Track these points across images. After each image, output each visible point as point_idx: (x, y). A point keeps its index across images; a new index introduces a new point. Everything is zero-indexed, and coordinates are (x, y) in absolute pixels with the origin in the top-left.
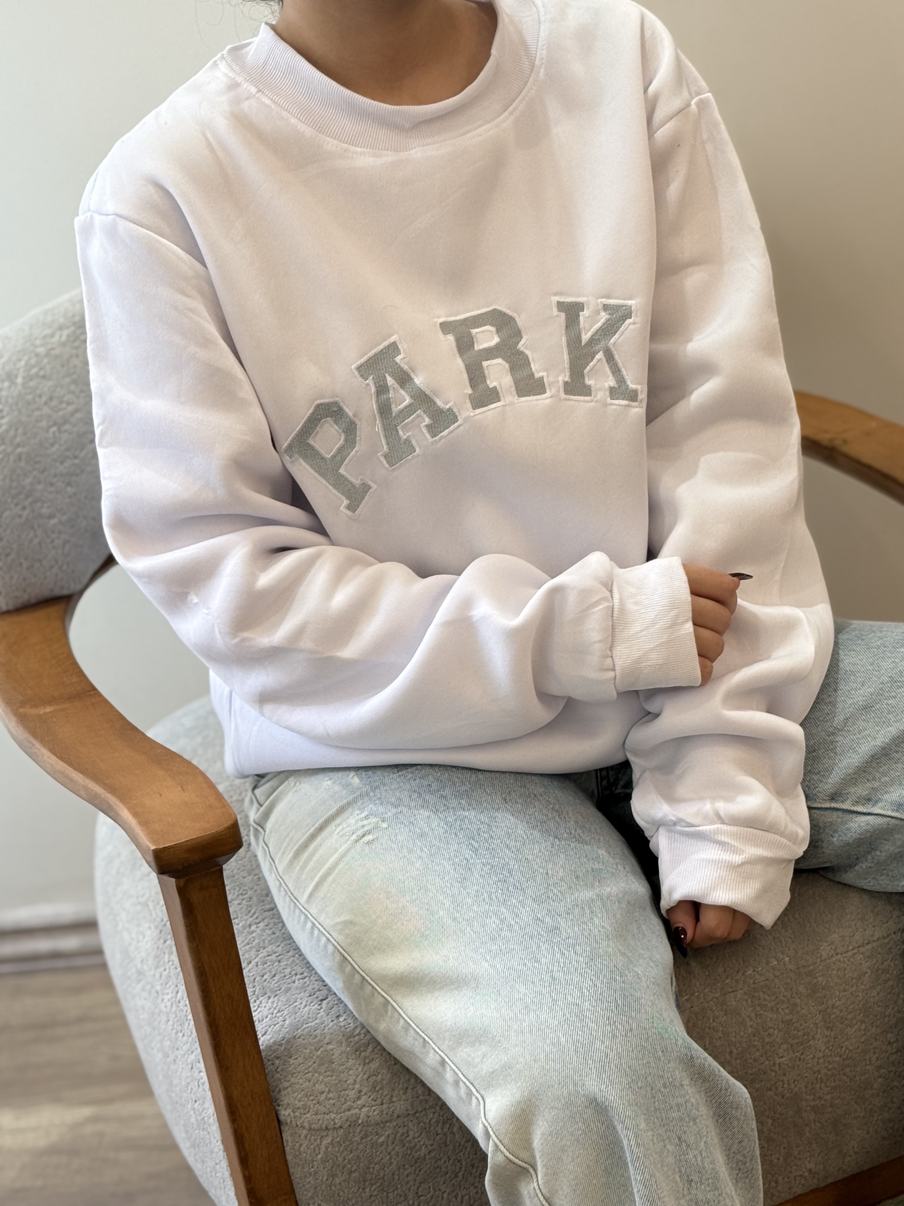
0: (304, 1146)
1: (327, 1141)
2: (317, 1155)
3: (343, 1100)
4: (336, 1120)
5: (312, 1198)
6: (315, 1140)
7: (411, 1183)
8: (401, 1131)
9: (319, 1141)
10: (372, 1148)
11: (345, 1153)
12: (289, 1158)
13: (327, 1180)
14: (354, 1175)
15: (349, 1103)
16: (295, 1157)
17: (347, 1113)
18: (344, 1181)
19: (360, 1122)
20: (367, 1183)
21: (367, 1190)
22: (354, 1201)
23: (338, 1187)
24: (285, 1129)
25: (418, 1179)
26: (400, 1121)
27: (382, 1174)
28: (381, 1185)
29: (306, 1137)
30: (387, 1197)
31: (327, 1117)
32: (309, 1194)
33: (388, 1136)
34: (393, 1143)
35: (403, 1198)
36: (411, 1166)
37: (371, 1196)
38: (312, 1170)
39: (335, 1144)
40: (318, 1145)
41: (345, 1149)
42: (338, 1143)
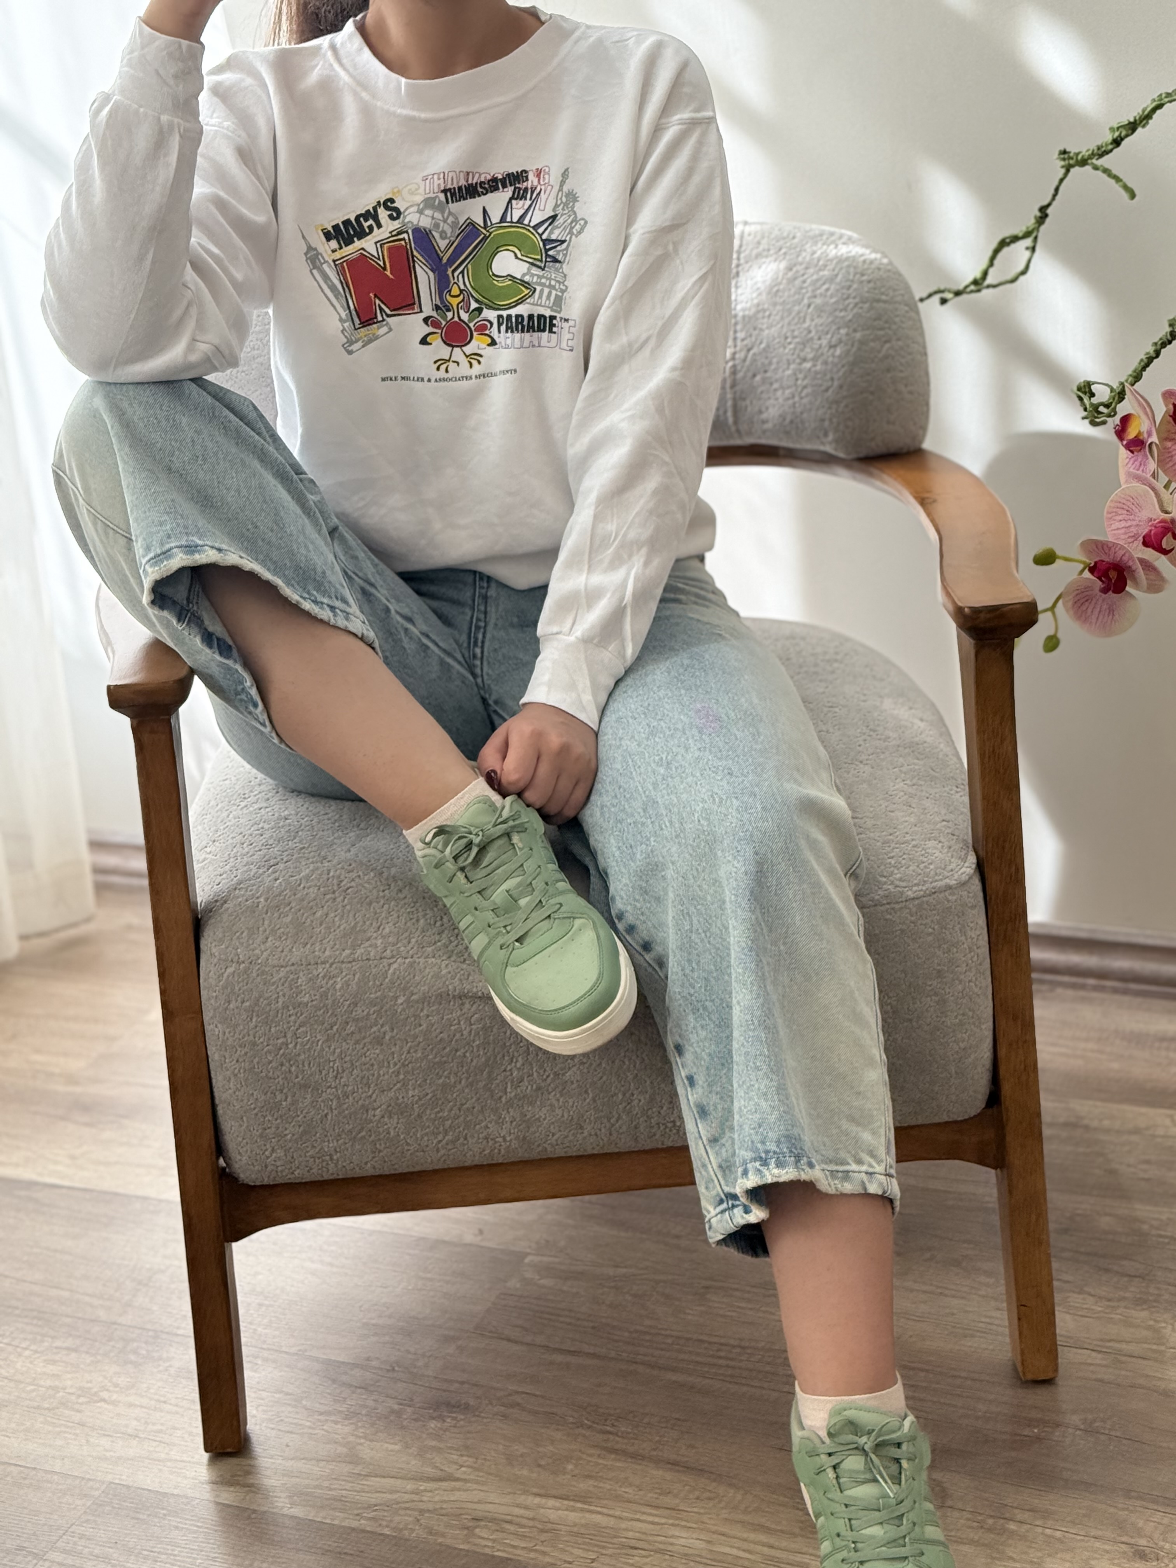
0: (212, 972)
1: (230, 970)
2: (220, 981)
3: (251, 942)
4: (241, 956)
5: (212, 1018)
6: (221, 968)
7: (292, 1024)
8: (292, 976)
9: (224, 969)
10: (265, 984)
11: (241, 984)
12: (201, 981)
13: (224, 1004)
14: (245, 1004)
16: (205, 980)
18: (237, 1008)
19: (259, 961)
20: (254, 1014)
21: (254, 1020)
22: (242, 1027)
23: (232, 1012)
25: (298, 1022)
26: (293, 968)
27: (268, 1009)
28: (267, 1017)
29: (216, 965)
30: (270, 1031)
31: (234, 951)
32: (211, 1014)
33: (280, 979)
34: (283, 985)
35: (283, 1034)
36: (294, 1008)
37: (256, 1027)
38: (214, 994)
39: (236, 975)
40: (223, 974)
41: (243, 981)
42: (239, 974)
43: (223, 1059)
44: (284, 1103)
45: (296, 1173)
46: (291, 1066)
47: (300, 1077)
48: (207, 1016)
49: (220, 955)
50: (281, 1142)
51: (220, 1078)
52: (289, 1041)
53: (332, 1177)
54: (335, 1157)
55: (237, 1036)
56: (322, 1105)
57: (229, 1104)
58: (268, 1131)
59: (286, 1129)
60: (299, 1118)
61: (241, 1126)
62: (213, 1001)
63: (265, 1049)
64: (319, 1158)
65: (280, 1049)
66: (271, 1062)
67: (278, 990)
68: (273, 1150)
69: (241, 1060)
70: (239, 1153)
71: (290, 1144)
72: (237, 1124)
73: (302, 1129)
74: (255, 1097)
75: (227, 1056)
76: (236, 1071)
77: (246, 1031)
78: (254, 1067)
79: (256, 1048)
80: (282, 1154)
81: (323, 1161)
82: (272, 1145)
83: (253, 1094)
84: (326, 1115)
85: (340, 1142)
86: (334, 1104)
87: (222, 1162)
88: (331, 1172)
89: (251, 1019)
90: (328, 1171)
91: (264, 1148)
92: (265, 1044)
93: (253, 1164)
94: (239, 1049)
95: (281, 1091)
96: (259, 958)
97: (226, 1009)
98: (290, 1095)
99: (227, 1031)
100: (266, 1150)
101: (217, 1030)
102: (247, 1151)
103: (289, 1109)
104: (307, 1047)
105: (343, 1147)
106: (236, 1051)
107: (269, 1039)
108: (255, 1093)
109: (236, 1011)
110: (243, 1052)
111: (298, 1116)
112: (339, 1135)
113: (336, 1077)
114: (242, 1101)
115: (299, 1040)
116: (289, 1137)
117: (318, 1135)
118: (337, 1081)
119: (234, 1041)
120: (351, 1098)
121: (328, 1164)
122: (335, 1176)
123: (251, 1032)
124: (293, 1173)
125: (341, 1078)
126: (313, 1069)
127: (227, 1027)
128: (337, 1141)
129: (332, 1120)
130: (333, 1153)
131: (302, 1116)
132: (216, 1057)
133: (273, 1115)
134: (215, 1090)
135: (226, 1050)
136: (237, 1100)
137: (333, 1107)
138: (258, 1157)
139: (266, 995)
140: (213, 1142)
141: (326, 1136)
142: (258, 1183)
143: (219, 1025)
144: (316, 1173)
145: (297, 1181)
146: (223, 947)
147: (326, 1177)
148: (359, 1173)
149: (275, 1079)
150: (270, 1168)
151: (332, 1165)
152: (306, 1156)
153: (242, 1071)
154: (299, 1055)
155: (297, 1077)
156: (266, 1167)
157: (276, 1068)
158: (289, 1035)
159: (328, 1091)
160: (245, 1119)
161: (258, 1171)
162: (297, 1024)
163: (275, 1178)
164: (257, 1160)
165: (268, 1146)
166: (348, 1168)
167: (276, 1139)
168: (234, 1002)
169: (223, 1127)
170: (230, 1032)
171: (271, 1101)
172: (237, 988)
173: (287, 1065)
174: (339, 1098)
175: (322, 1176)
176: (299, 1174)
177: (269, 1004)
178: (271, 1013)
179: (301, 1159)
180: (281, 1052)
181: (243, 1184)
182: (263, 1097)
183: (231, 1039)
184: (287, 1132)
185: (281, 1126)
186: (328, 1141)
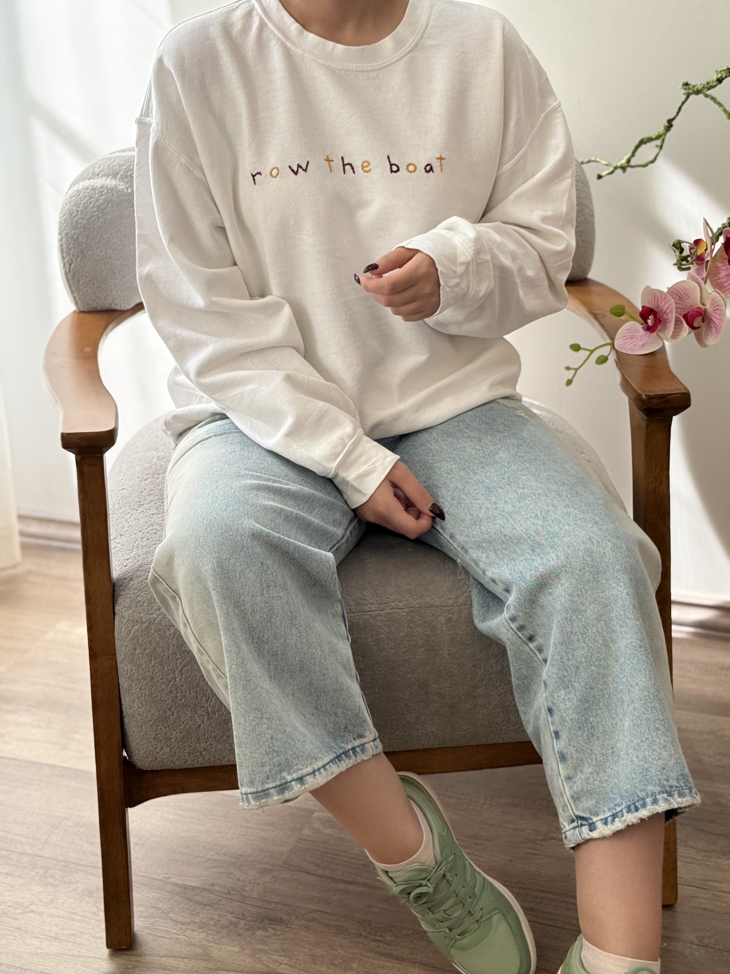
0: (123, 628)
1: (136, 628)
2: (129, 635)
3: (150, 608)
4: (143, 618)
5: (123, 660)
6: (130, 627)
7: (179, 665)
9: (131, 628)
10: (160, 638)
11: (144, 637)
12: (116, 634)
13: (132, 650)
14: (146, 651)
15: (152, 611)
16: (118, 634)
17: (150, 616)
18: (141, 653)
20: (153, 658)
21: (152, 662)
22: (144, 666)
23: (137, 656)
24: (116, 617)
25: (183, 663)
27: (162, 655)
28: (161, 660)
29: (125, 624)
30: (163, 669)
31: (139, 615)
32: (122, 658)
33: (171, 634)
34: (172, 639)
35: (172, 672)
36: (180, 655)
37: (154, 666)
38: (125, 644)
39: (140, 631)
40: (131, 630)
41: (145, 635)
42: (142, 631)
43: (130, 687)
44: (171, 717)
45: (176, 763)
46: (177, 693)
47: (183, 700)
48: (120, 657)
49: (129, 617)
50: (168, 743)
51: (127, 699)
52: (177, 676)
53: (200, 766)
54: (204, 753)
55: (140, 672)
56: (198, 719)
57: (133, 717)
58: (159, 735)
59: (172, 734)
60: (181, 728)
61: (141, 731)
62: (123, 648)
63: (160, 682)
64: (193, 754)
65: (170, 682)
66: (163, 690)
67: (170, 642)
68: (162, 748)
69: (142, 688)
70: (138, 749)
71: (174, 745)
72: (138, 730)
73: (183, 734)
74: (152, 713)
75: (133, 686)
76: (139, 695)
77: (147, 669)
78: (152, 693)
79: (154, 680)
80: (168, 751)
81: (195, 755)
82: (162, 745)
83: (150, 711)
84: (200, 726)
85: (207, 744)
86: (206, 717)
87: (125, 754)
88: (200, 763)
89: (151, 661)
90: (198, 761)
91: (156, 747)
92: (160, 677)
93: (147, 757)
94: (142, 681)
95: (170, 709)
96: (155, 620)
97: (133, 654)
98: (175, 711)
99: (134, 669)
100: (157, 748)
101: (126, 667)
102: (143, 749)
103: (175, 722)
104: (189, 680)
105: (209, 747)
106: (140, 682)
107: (163, 675)
108: (152, 710)
109: (140, 655)
110: (145, 683)
111: (181, 726)
112: (208, 739)
113: (208, 701)
114: (143, 715)
115: (183, 675)
116: (173, 740)
117: (193, 738)
118: (208, 703)
119: (139, 675)
120: (217, 714)
121: (198, 758)
122: (203, 765)
123: (151, 670)
124: (174, 763)
125: (211, 701)
126: (192, 695)
127: (134, 666)
128: (206, 742)
129: (203, 729)
130: (202, 750)
131: (183, 726)
132: (126, 685)
133: (164, 725)
134: (123, 707)
135: (133, 681)
136: (139, 714)
137: (205, 720)
138: (151, 752)
139: (161, 645)
140: (121, 743)
141: (199, 739)
142: (149, 769)
143: (128, 664)
144: (191, 762)
145: (177, 768)
146: (131, 611)
147: (196, 765)
148: (218, 763)
149: (166, 701)
150: (158, 759)
151: (202, 759)
152: (184, 753)
153: (143, 696)
154: (183, 686)
155: (181, 700)
156: (156, 759)
157: (168, 694)
158: (176, 673)
159: (202, 709)
160: (144, 727)
161: (151, 761)
162: (182, 665)
163: (161, 766)
164: (150, 754)
165: (159, 745)
166: (211, 760)
167: (165, 741)
168: (139, 649)
169: (127, 732)
170: (135, 670)
171: (163, 716)
172: (141, 640)
173: (175, 692)
174: (208, 714)
175: (194, 765)
176: (179, 764)
177: (163, 651)
178: (164, 658)
179: (180, 754)
180: (171, 683)
181: (139, 769)
182: (157, 713)
183: (136, 674)
184: (172, 736)
185: (168, 732)
186: (200, 743)
